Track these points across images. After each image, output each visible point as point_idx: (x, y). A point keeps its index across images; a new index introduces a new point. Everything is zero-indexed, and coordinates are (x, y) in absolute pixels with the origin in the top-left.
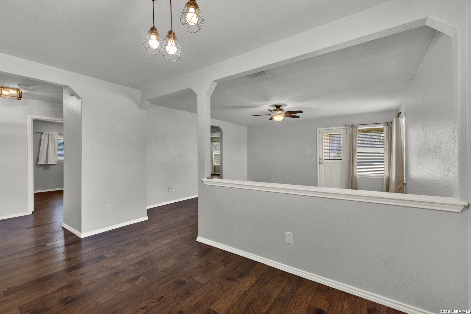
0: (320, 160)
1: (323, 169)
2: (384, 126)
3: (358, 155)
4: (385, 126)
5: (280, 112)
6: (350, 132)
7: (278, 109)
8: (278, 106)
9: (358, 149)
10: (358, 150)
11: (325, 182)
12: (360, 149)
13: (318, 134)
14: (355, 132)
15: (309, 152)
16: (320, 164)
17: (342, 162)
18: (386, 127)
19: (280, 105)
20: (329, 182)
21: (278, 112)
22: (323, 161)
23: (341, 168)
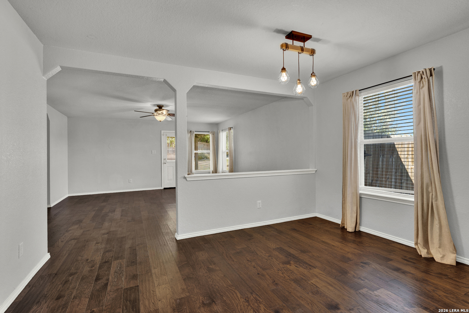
0: (165, 161)
1: (167, 168)
7: (160, 110)
8: (161, 106)
11: (168, 180)
13: (162, 136)
14: (193, 137)
15: (154, 153)
16: (164, 164)
19: (163, 106)
20: (172, 180)
21: (159, 112)
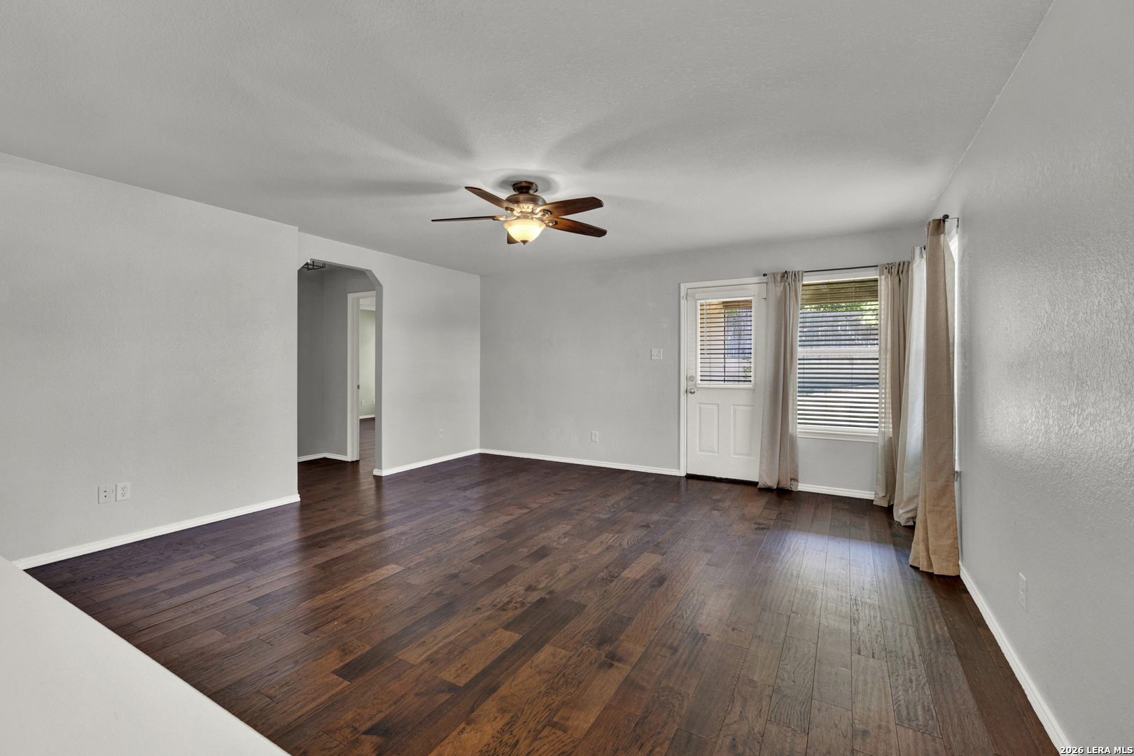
0: (690, 383)
1: (698, 408)
2: (880, 275)
3: (802, 366)
4: (883, 277)
5: (528, 207)
6: (779, 294)
7: (522, 197)
8: (523, 184)
9: (800, 349)
10: (801, 352)
11: (700, 450)
12: (809, 349)
13: (683, 302)
14: (793, 294)
15: (657, 358)
16: (689, 395)
17: (753, 390)
18: (886, 278)
19: (531, 183)
20: (713, 452)
21: (522, 205)
22: (695, 385)
23: (749, 408)
